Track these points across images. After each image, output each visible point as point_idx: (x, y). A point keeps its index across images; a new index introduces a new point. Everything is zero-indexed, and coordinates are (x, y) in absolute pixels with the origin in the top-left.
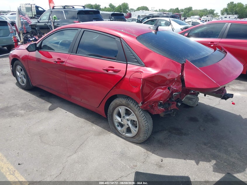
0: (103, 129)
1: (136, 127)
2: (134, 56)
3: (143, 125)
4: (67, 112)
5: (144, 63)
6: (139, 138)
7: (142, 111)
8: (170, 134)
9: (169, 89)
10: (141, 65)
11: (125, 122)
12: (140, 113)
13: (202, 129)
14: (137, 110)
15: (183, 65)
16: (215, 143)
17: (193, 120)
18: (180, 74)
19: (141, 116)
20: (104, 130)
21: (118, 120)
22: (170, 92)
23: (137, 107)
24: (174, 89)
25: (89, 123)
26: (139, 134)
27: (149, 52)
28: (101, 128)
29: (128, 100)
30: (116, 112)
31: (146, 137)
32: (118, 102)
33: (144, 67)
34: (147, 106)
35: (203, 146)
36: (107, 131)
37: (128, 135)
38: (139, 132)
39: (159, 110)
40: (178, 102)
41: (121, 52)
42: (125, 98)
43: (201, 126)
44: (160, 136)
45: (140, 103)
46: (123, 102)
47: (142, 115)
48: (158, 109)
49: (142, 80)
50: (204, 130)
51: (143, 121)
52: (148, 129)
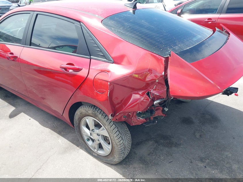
0: (70, 143)
1: (109, 144)
2: (98, 47)
3: (116, 144)
4: (31, 118)
5: (112, 58)
6: (113, 159)
7: (114, 125)
8: (157, 146)
9: (148, 94)
10: (109, 61)
11: (94, 137)
12: (112, 128)
13: (198, 135)
14: (107, 123)
15: (167, 59)
16: (214, 158)
17: (187, 121)
18: (163, 73)
19: (113, 132)
20: (72, 144)
21: (86, 133)
22: (150, 100)
23: (107, 119)
24: (156, 95)
25: (55, 135)
26: (113, 154)
27: (119, 41)
28: (69, 142)
29: (96, 109)
30: (83, 122)
31: (122, 158)
32: (83, 111)
33: (113, 63)
34: (121, 117)
35: (199, 164)
36: (75, 146)
37: (101, 152)
38: (112, 151)
39: (138, 121)
40: (164, 106)
41: (82, 42)
42: (92, 106)
43: (197, 130)
44: (144, 150)
45: (110, 116)
46: (89, 112)
47: (114, 130)
48: (137, 119)
49: (109, 84)
50: (200, 136)
51: (116, 138)
52: (125, 148)
